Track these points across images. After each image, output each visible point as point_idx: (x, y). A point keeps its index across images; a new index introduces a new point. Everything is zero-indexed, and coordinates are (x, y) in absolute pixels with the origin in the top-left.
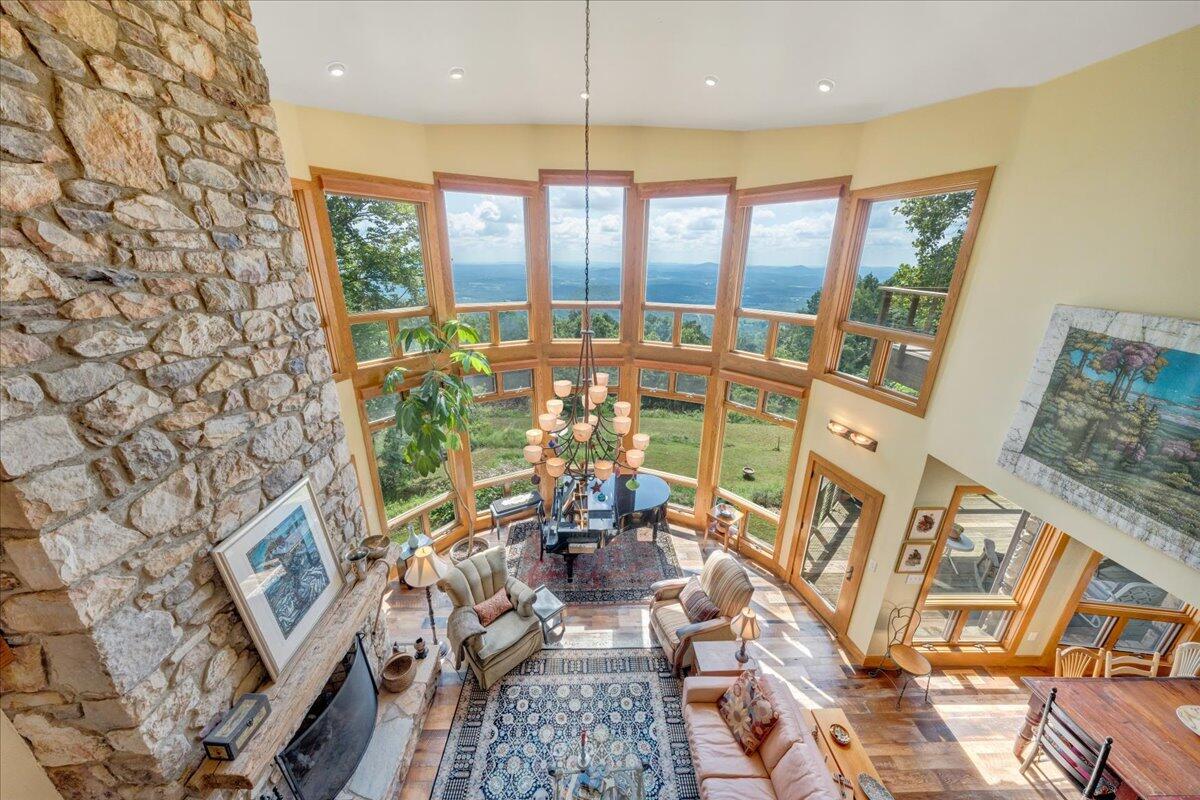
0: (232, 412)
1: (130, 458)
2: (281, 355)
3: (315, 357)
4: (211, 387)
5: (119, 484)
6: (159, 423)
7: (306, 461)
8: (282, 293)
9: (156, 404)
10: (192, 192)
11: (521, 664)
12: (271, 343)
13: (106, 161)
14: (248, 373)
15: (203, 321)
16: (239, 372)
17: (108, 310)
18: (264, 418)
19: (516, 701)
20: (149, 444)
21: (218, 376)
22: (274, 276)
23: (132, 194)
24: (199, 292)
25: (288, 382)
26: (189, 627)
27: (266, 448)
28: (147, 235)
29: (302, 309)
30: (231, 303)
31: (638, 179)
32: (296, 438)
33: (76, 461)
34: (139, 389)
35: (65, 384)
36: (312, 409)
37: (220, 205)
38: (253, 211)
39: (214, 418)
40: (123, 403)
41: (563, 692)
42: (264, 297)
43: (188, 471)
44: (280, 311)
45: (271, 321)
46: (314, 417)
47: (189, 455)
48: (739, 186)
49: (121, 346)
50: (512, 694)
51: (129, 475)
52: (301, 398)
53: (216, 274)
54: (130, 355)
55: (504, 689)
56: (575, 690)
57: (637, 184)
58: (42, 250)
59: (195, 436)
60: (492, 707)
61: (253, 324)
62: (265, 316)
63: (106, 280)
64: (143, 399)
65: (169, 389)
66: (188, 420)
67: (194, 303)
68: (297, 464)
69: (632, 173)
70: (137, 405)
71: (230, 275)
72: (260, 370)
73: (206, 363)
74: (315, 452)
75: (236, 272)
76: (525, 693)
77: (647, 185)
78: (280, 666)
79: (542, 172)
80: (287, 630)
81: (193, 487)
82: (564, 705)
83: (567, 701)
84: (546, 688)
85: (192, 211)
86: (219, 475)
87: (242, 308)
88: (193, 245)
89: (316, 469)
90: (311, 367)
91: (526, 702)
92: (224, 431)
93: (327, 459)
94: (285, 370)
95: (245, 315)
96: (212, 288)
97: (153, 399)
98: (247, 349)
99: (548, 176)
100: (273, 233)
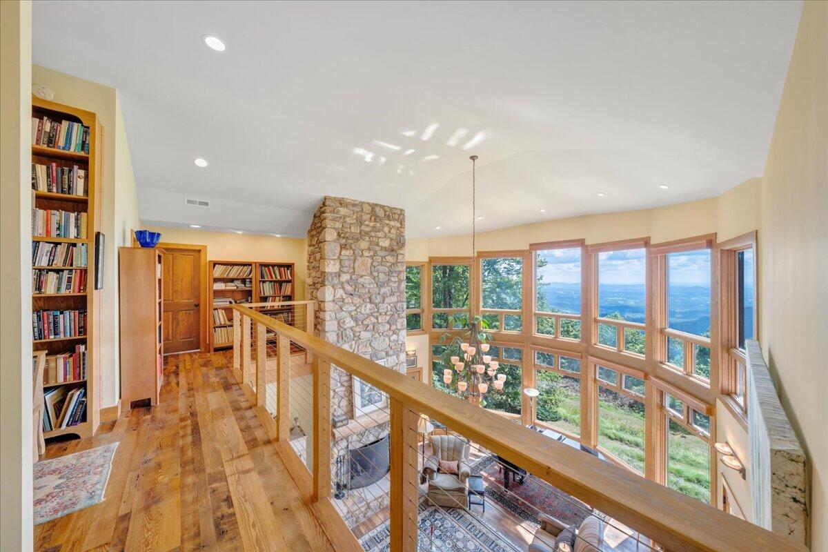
0: (368, 331)
1: (344, 334)
2: (388, 318)
3: (400, 320)
4: (365, 323)
5: (340, 340)
6: (352, 328)
7: (387, 354)
8: (394, 299)
9: (353, 323)
10: (376, 274)
11: (451, 508)
12: (386, 314)
13: (359, 271)
14: (376, 321)
15: (369, 305)
16: (374, 320)
17: (351, 301)
18: (377, 335)
19: (436, 519)
20: (348, 333)
21: (368, 320)
22: (392, 294)
23: (362, 276)
24: (370, 298)
25: (388, 326)
26: (342, 385)
27: (375, 344)
28: (363, 285)
29: (399, 304)
30: (377, 301)
31: (588, 242)
32: (385, 345)
33: (335, 332)
34: (350, 319)
35: (339, 315)
36: (394, 337)
37: (382, 276)
38: (391, 276)
39: (364, 331)
40: (347, 321)
41: (459, 535)
42: (387, 300)
43: (354, 342)
44: (391, 305)
45: (387, 307)
46: (394, 341)
47: (355, 338)
48: (653, 242)
49: (350, 309)
50: (437, 516)
51: (342, 339)
52: (391, 333)
53: (376, 294)
54: (351, 311)
55: (436, 511)
56: (465, 540)
57: (587, 246)
58: (344, 289)
59: (358, 334)
60: (426, 513)
61: (381, 307)
62: (386, 305)
63: (352, 295)
64: (350, 322)
65: (356, 320)
66: (358, 329)
67: (368, 300)
68: (384, 354)
69: (584, 240)
70: (349, 323)
71: (379, 294)
72: (380, 320)
73: (366, 316)
74: (391, 352)
75: (381, 293)
76: (442, 520)
77: (592, 246)
78: (357, 416)
79: (530, 245)
80: (364, 406)
81: (353, 347)
82: (455, 540)
83: (458, 540)
84: (453, 527)
85: (374, 279)
86: (361, 346)
87: (380, 303)
88: (372, 286)
89: (390, 358)
90: (398, 324)
91: (440, 524)
92: (366, 335)
93: (395, 357)
94: (388, 322)
95: (380, 305)
96: (373, 297)
97: (352, 322)
98: (378, 314)
99: (535, 246)
100: (396, 282)
